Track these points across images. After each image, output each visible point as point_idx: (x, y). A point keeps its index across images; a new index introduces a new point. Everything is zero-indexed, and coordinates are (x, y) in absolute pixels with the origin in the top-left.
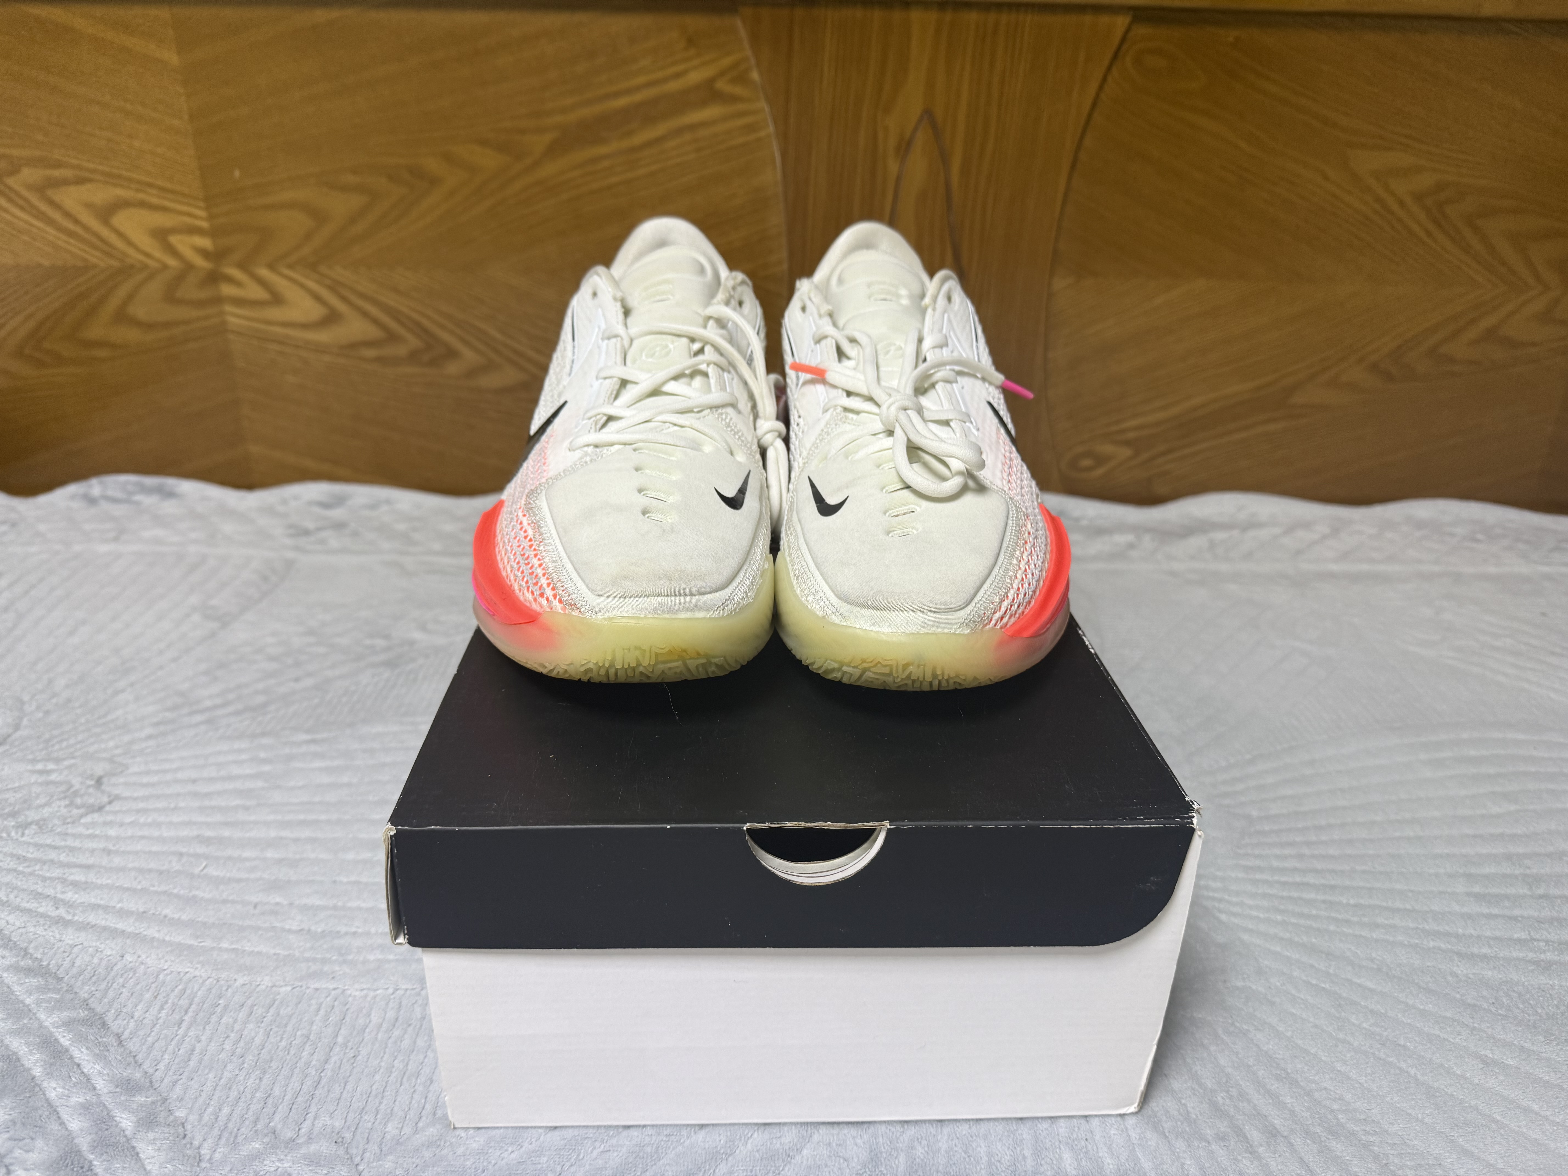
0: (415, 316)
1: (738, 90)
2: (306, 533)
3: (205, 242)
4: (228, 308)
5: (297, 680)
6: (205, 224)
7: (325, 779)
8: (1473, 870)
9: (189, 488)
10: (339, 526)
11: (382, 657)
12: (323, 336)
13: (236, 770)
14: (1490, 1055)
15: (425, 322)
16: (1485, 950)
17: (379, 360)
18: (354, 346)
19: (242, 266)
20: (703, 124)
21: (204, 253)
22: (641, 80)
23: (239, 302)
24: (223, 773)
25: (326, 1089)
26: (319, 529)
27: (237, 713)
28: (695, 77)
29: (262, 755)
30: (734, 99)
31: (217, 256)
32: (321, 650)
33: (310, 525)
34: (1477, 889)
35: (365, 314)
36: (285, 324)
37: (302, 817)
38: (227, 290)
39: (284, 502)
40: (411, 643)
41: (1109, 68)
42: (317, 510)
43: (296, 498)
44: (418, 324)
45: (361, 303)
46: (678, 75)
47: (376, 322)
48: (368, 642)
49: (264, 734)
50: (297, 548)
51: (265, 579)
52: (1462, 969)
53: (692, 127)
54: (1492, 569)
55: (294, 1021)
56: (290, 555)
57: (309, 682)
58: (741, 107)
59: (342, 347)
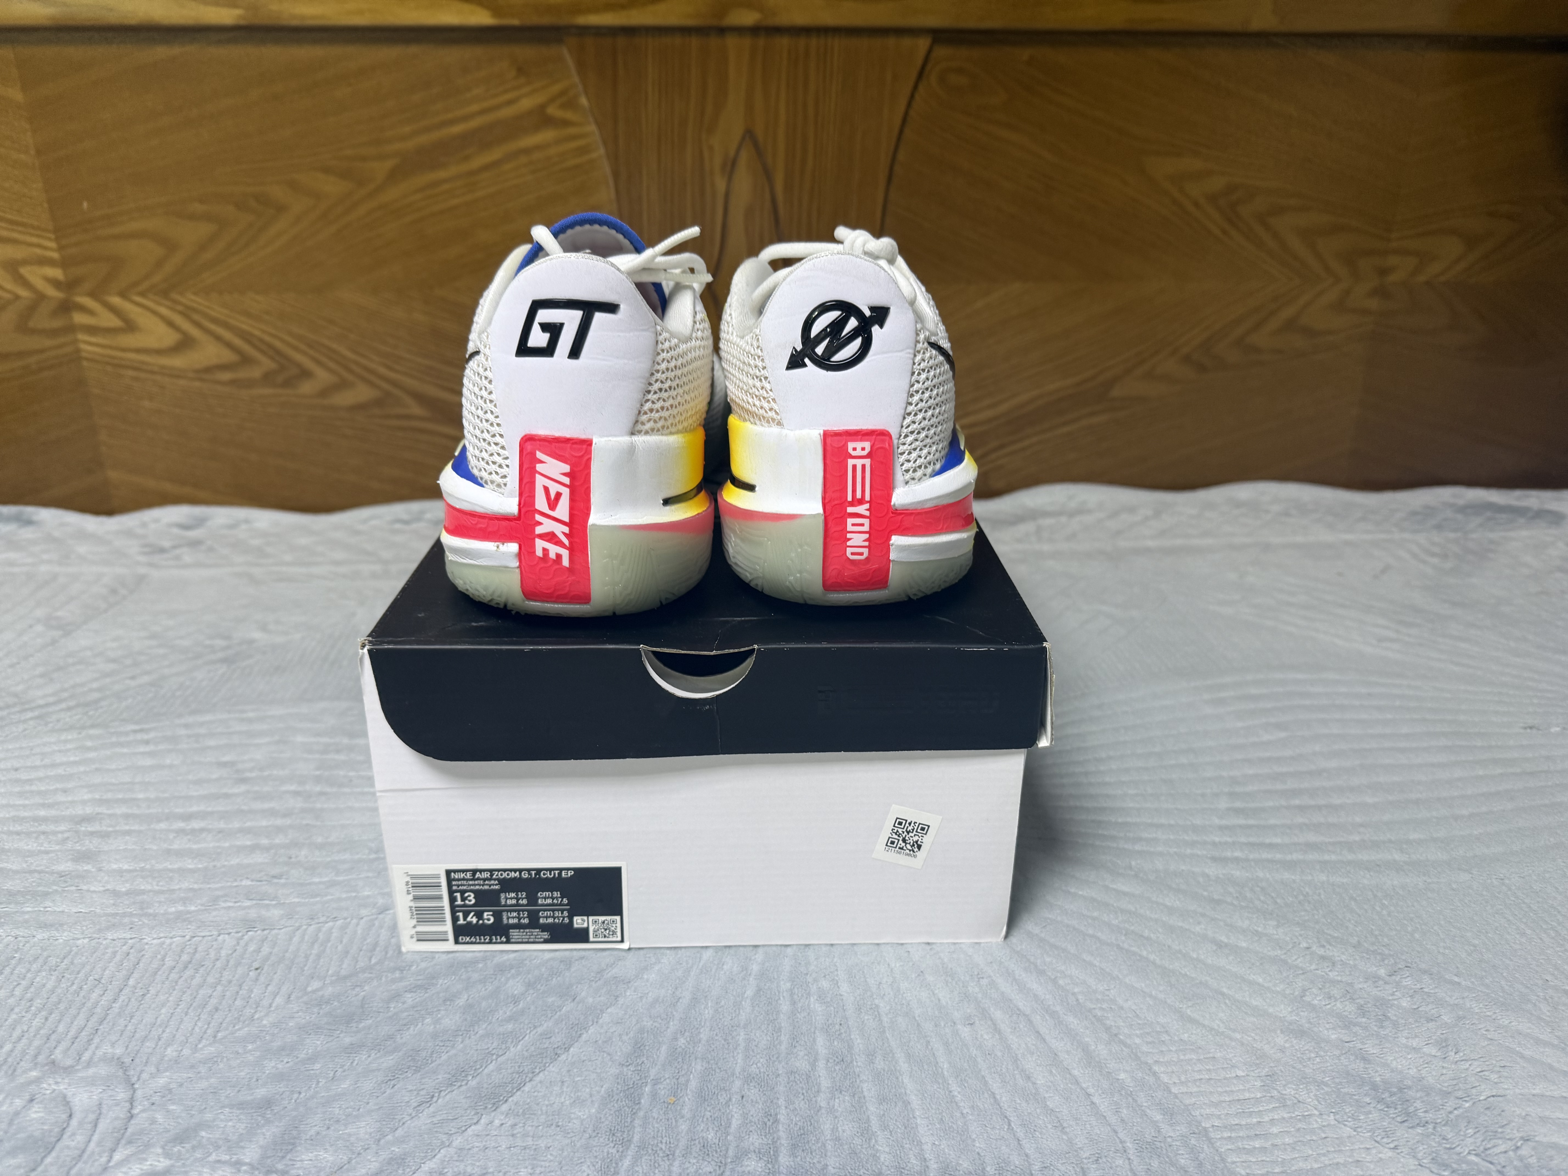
0: (267, 338)
1: (569, 115)
2: (162, 550)
3: (57, 273)
4: (81, 336)
5: (133, 678)
6: (55, 255)
7: (148, 762)
8: (1238, 789)
9: (47, 516)
10: (195, 544)
11: (220, 655)
12: (177, 362)
13: (59, 759)
14: (1226, 940)
15: (278, 344)
16: (1238, 854)
17: (233, 382)
18: (208, 370)
19: (93, 295)
20: (538, 148)
21: (56, 284)
22: (475, 108)
23: (92, 330)
24: (47, 761)
25: (111, 1024)
26: (175, 547)
27: (69, 709)
28: (526, 104)
29: (89, 744)
30: (566, 123)
31: (69, 285)
32: (161, 651)
33: (166, 544)
34: (1238, 804)
35: (218, 338)
36: (138, 351)
37: (120, 796)
38: (79, 318)
39: (144, 525)
40: (251, 642)
41: (915, 87)
42: (175, 531)
43: (157, 521)
44: (270, 346)
45: (212, 327)
46: (510, 102)
47: (229, 345)
48: (208, 642)
49: (93, 726)
50: (151, 565)
51: (114, 591)
52: (1213, 870)
53: (527, 151)
54: (1299, 539)
55: (88, 968)
56: (142, 570)
57: (146, 679)
58: (572, 131)
59: (197, 371)
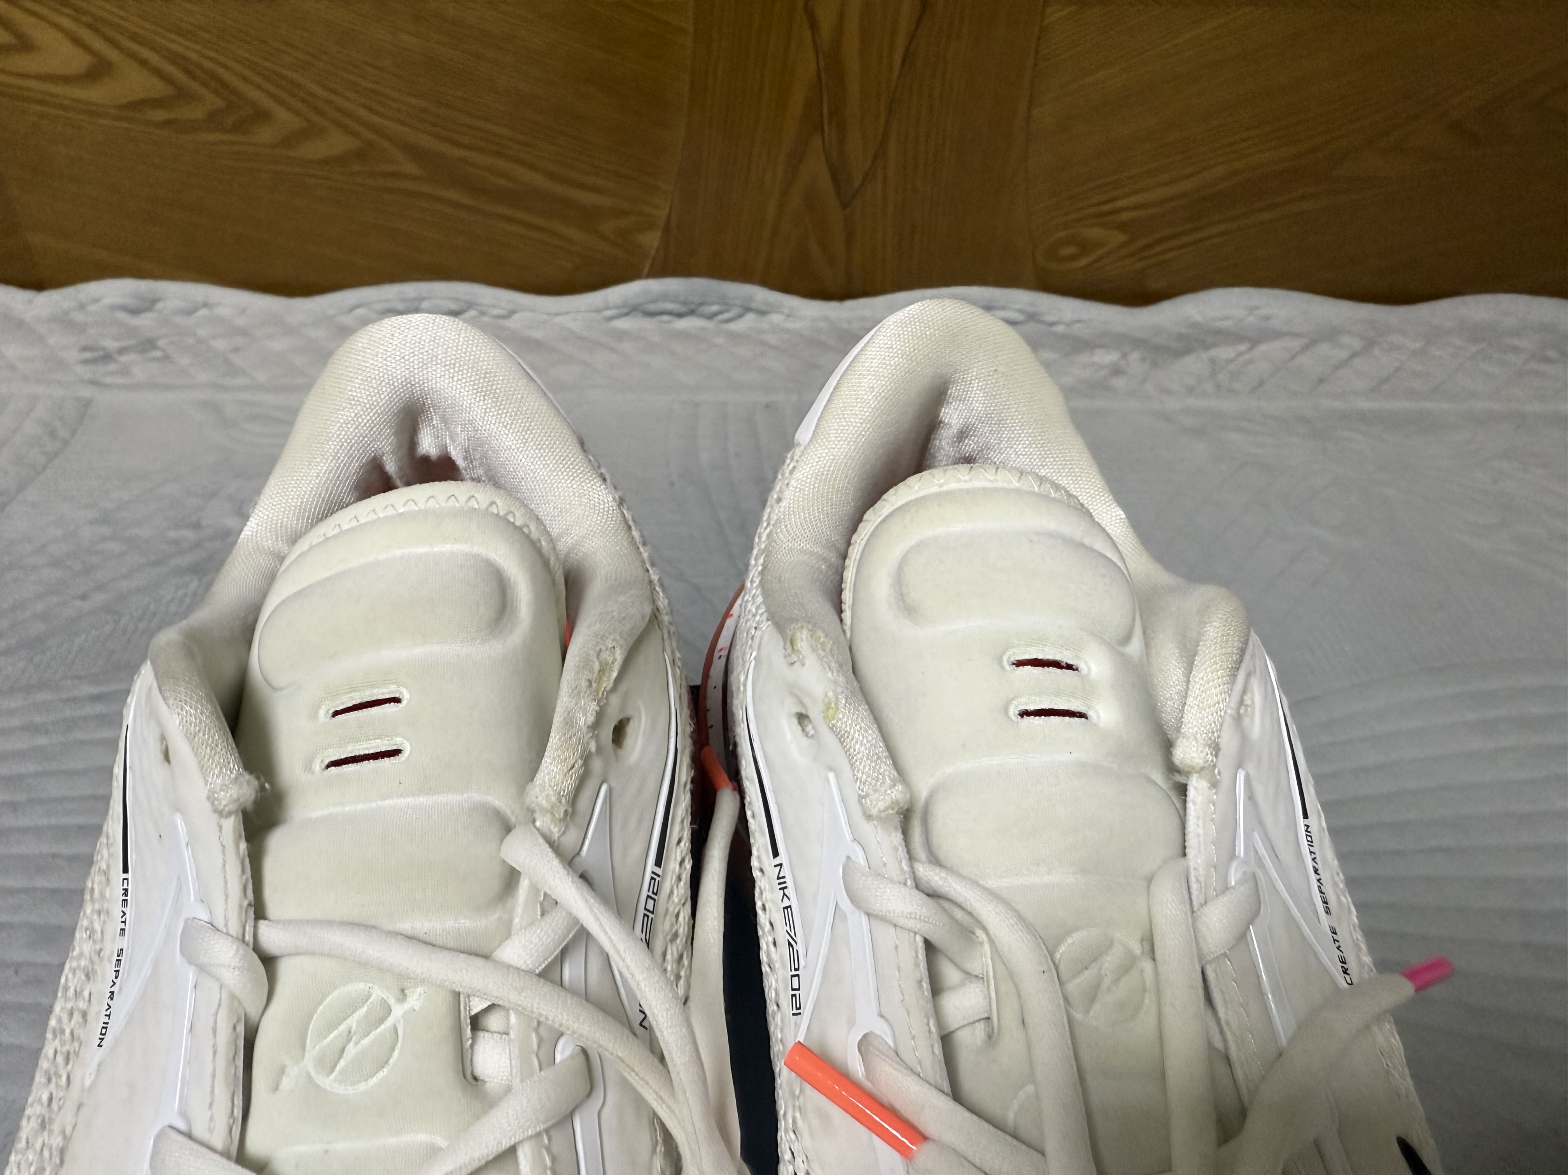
0: (209, 65)
2: (107, 357)
5: (84, 597)
10: (147, 344)
12: (94, 94)
15: (222, 73)
17: (170, 124)
18: (136, 105)
26: (123, 351)
29: (37, 719)
32: (117, 547)
33: (111, 345)
35: (143, 63)
36: (41, 77)
42: (122, 318)
44: (213, 75)
45: (134, 47)
47: (158, 72)
48: (173, 534)
49: (41, 686)
50: (94, 383)
51: (52, 433)
56: (86, 392)
57: (99, 598)
59: (122, 107)
